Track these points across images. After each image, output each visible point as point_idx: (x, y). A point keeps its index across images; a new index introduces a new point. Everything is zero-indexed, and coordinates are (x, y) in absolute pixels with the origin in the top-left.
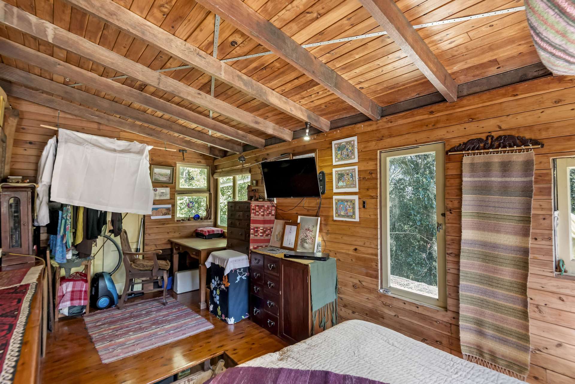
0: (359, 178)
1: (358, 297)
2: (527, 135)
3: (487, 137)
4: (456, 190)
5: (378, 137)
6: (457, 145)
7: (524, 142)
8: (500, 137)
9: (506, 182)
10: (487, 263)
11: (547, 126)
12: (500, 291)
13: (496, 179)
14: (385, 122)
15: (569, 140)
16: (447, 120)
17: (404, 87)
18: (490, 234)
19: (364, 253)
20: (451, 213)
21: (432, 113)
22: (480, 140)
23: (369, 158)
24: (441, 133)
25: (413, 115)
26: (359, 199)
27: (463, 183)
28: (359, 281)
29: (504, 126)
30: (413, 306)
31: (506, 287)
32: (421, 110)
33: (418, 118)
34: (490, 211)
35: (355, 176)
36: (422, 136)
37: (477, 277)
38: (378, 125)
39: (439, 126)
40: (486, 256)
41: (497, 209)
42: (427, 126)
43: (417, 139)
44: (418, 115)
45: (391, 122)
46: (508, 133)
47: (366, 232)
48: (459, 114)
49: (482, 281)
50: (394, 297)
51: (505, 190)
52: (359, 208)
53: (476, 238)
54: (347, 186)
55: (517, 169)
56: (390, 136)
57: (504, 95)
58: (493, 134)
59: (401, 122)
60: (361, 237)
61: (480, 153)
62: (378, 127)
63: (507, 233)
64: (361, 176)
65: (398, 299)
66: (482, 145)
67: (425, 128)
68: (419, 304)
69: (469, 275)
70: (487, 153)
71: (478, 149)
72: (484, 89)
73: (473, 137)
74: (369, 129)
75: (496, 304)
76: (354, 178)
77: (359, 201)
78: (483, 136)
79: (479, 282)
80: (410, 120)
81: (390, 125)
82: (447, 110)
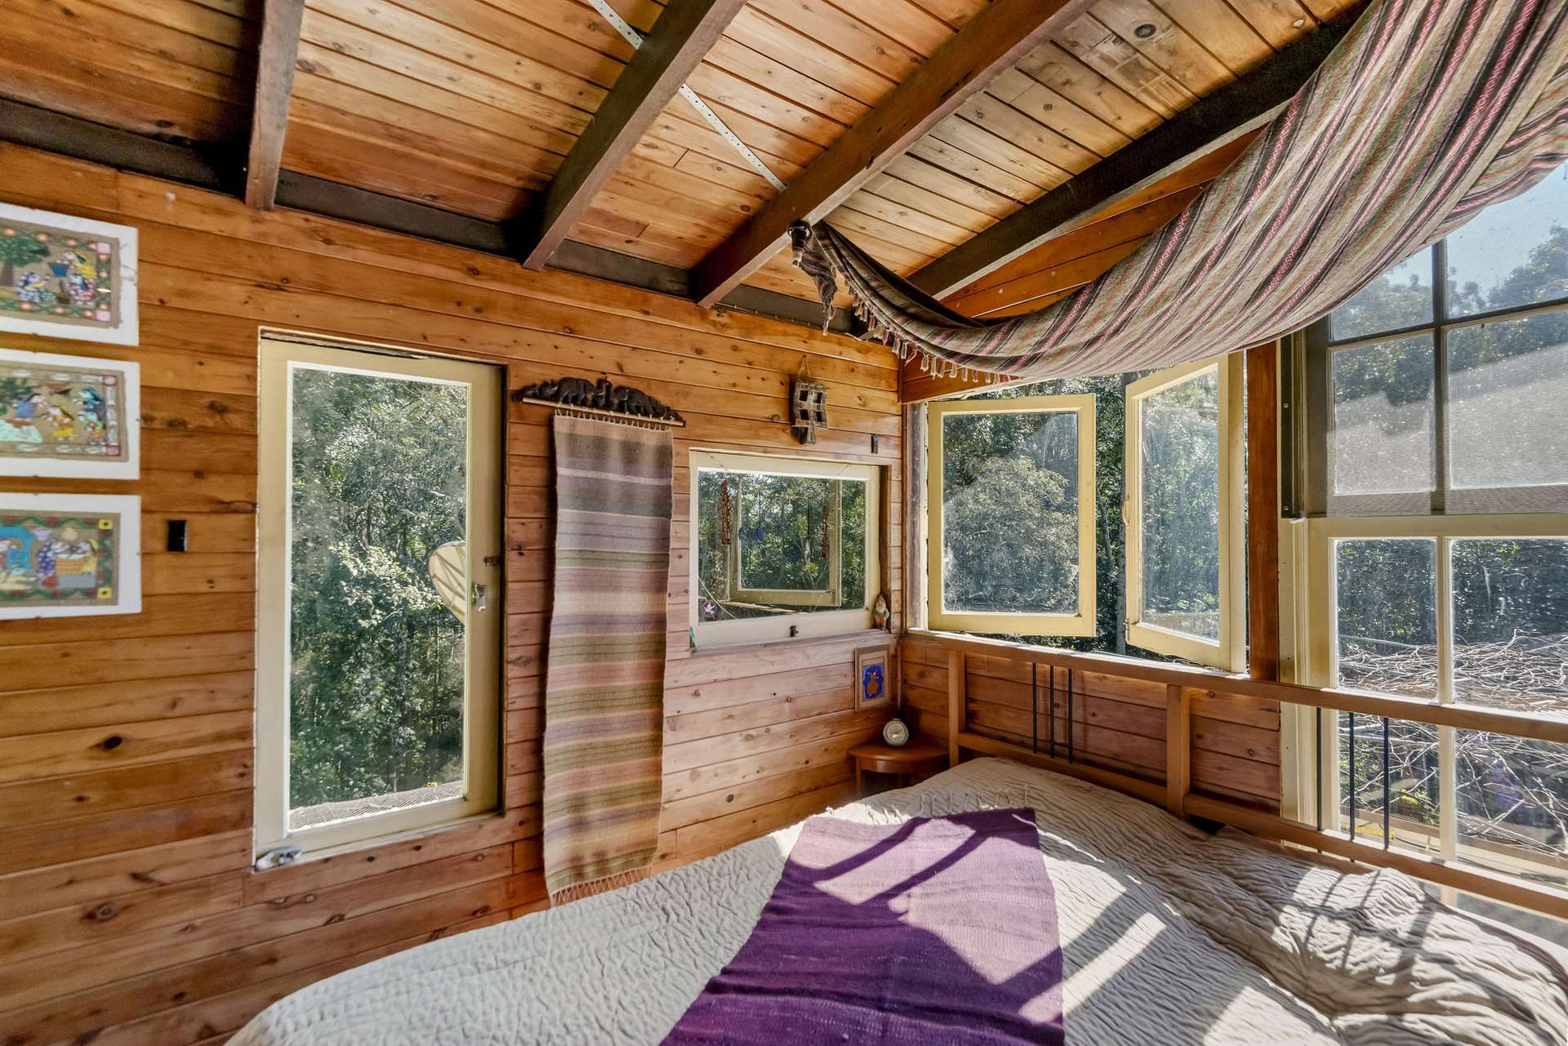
0: (146, 419)
1: (122, 953)
2: (663, 399)
3: (600, 382)
4: (535, 497)
5: (262, 275)
6: (539, 383)
7: (659, 410)
8: (620, 388)
9: (631, 485)
10: (596, 661)
11: (685, 390)
12: (616, 714)
13: (615, 476)
14: (298, 229)
15: (710, 422)
16: (515, 309)
17: (432, 157)
18: (603, 595)
19: (168, 747)
20: (521, 554)
21: (474, 272)
22: (586, 385)
23: (212, 346)
24: (496, 339)
25: (413, 255)
26: (145, 511)
27: (559, 480)
28: (136, 877)
29: (629, 369)
30: (403, 851)
31: (627, 702)
32: (442, 251)
33: (430, 269)
34: (605, 547)
35: (120, 409)
36: (444, 329)
37: (577, 698)
38: (261, 228)
39: (493, 317)
40: (594, 646)
41: (616, 540)
42: (459, 304)
43: (428, 332)
44: (430, 258)
45: (328, 242)
46: (634, 385)
47: (186, 653)
48: (542, 305)
49: (586, 705)
50: (327, 860)
51: (628, 501)
52: (146, 554)
53: (576, 611)
54: (48, 448)
55: (648, 460)
56: (322, 289)
57: (629, 305)
58: (610, 379)
59: (365, 255)
60: (152, 680)
61: (588, 415)
62: (265, 235)
63: (631, 589)
64: (156, 414)
65: (344, 856)
66: (590, 396)
67: (451, 308)
68: (421, 836)
69: (562, 701)
70: (600, 417)
71: (584, 403)
72: (590, 271)
73: (574, 374)
74: (212, 224)
75: (607, 745)
76: (110, 415)
77: (143, 521)
78: (593, 379)
79: (580, 710)
80: (402, 264)
81: (321, 249)
82: (513, 284)
